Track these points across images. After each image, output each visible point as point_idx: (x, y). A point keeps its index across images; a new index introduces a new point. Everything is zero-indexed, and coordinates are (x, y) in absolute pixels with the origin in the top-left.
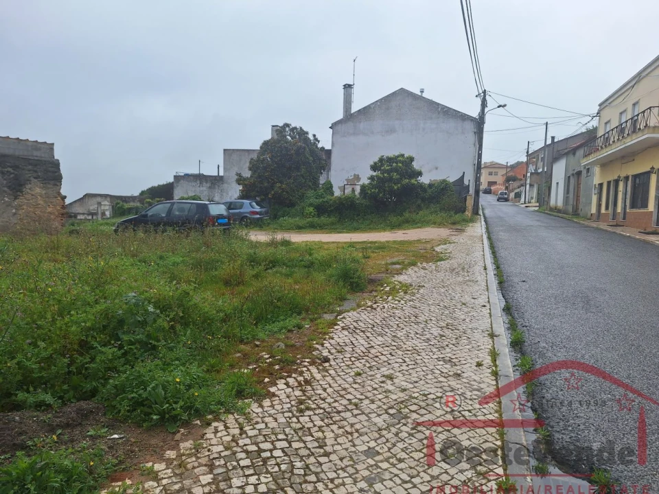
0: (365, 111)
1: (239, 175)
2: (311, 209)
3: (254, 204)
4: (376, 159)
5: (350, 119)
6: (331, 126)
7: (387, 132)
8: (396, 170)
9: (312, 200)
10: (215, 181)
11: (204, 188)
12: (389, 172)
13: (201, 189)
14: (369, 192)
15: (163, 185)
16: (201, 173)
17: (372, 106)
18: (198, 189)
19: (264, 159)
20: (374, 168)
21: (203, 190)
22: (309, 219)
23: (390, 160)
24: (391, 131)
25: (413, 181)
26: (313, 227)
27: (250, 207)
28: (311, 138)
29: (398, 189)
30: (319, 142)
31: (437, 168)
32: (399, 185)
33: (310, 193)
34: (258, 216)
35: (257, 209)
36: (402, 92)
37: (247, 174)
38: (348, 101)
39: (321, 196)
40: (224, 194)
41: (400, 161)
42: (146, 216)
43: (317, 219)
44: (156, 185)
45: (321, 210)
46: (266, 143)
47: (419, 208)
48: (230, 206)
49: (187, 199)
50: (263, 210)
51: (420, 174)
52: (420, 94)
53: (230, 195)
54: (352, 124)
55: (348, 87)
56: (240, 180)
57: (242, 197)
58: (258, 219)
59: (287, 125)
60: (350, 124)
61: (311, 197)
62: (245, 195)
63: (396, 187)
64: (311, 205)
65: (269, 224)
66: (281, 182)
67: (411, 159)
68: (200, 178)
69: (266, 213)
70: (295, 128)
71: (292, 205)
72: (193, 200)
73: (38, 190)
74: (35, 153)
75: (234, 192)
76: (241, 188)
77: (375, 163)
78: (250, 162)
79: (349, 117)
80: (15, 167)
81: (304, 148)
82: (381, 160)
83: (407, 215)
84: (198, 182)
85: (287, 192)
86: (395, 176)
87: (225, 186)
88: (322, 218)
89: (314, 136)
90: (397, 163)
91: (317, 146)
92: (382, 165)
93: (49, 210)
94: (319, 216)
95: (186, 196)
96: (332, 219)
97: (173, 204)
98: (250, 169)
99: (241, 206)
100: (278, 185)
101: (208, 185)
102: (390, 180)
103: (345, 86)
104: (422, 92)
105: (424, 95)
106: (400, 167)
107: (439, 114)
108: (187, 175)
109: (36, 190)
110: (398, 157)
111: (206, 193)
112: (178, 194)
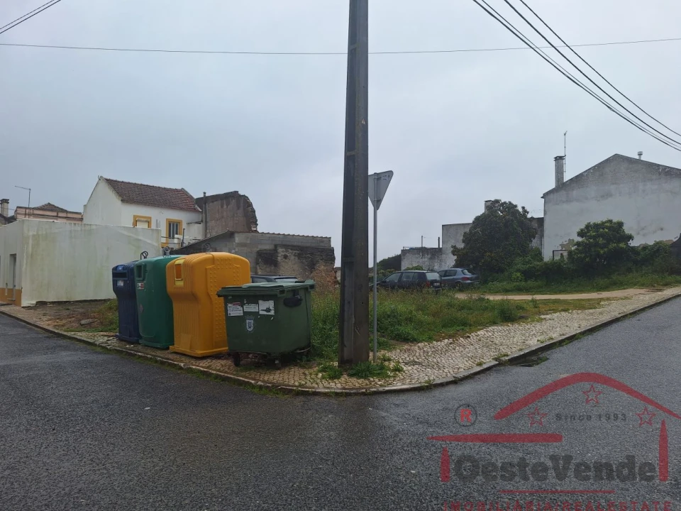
0: (578, 179)
1: (454, 247)
2: (518, 274)
3: (466, 271)
4: (583, 227)
5: (563, 187)
6: (542, 195)
7: (602, 197)
8: (602, 236)
9: (520, 266)
10: (435, 253)
11: (426, 259)
12: (594, 237)
13: (424, 260)
14: (576, 257)
15: (393, 258)
16: (423, 246)
17: (585, 174)
18: (421, 260)
19: (475, 233)
20: (581, 234)
21: (424, 261)
22: (515, 284)
23: (597, 226)
24: (608, 195)
25: (622, 245)
26: (519, 290)
27: (463, 274)
28: (521, 210)
29: (604, 253)
30: (528, 212)
31: (662, 229)
32: (606, 250)
33: (518, 260)
34: (469, 281)
35: (469, 275)
36: (617, 158)
37: (461, 245)
38: (559, 171)
39: (529, 262)
40: (443, 264)
41: (607, 227)
42: (385, 282)
43: (523, 283)
44: (387, 258)
45: (528, 274)
46: (477, 219)
47: (629, 270)
48: (446, 273)
49: (412, 269)
50: (474, 276)
51: (630, 237)
52: (637, 157)
53: (448, 264)
54: (564, 192)
55: (559, 159)
56: (455, 251)
57: (456, 266)
58: (469, 284)
59: (497, 201)
60: (563, 193)
61: (519, 263)
62: (459, 264)
63: (602, 252)
64: (518, 270)
65: (479, 288)
66: (491, 252)
67: (620, 224)
68: (423, 251)
69: (477, 278)
70: (505, 203)
71: (501, 270)
72: (417, 269)
73: (323, 267)
74: (322, 244)
75: (450, 261)
76: (455, 257)
77: (582, 230)
78: (464, 236)
79: (561, 186)
80: (312, 254)
81: (512, 220)
82: (588, 226)
83: (614, 277)
84: (421, 254)
85: (497, 260)
86: (601, 241)
87: (444, 256)
88: (529, 282)
89: (523, 208)
90: (603, 229)
91: (526, 217)
92: (588, 231)
93: (328, 279)
94: (526, 281)
95: (411, 267)
96: (539, 283)
97: (402, 273)
98: (464, 241)
99: (455, 273)
100: (488, 254)
101: (429, 256)
102: (596, 245)
103: (556, 158)
104: (640, 154)
105: (643, 158)
106: (606, 232)
107: (660, 174)
108: (412, 249)
109: (321, 267)
110: (605, 222)
111: (427, 263)
112: (405, 265)
